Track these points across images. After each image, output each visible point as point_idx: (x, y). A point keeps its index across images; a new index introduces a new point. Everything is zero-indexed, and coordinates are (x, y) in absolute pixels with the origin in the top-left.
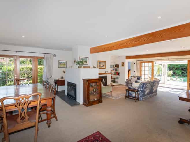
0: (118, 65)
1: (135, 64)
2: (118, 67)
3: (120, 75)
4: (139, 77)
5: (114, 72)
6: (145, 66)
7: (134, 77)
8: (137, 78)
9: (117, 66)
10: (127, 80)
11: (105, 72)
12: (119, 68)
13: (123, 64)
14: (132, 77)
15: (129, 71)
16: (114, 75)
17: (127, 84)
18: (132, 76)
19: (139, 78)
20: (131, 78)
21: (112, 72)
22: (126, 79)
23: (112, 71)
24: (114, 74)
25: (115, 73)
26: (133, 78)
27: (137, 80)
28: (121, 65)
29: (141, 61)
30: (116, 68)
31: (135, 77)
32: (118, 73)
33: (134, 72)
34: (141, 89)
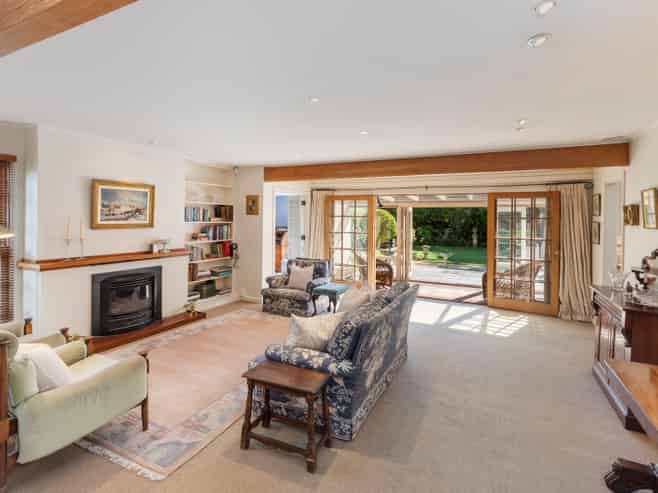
0: (231, 207)
1: (304, 203)
2: (230, 218)
3: (237, 257)
4: (324, 264)
5: (205, 241)
6: (345, 214)
7: (303, 263)
8: (312, 267)
9: (223, 212)
10: (269, 280)
11: (151, 246)
12: (234, 224)
13: (253, 205)
14: (294, 267)
15: (279, 235)
16: (208, 256)
17: (268, 300)
18: (293, 257)
19: (324, 269)
20: (289, 271)
21: (194, 243)
22: (265, 276)
23: (194, 237)
24: (207, 251)
25: (213, 246)
26: (298, 268)
27: (314, 278)
28: (244, 211)
29: (330, 193)
30: (216, 221)
31: (304, 265)
32: (231, 249)
33: (304, 238)
34: (345, 366)
